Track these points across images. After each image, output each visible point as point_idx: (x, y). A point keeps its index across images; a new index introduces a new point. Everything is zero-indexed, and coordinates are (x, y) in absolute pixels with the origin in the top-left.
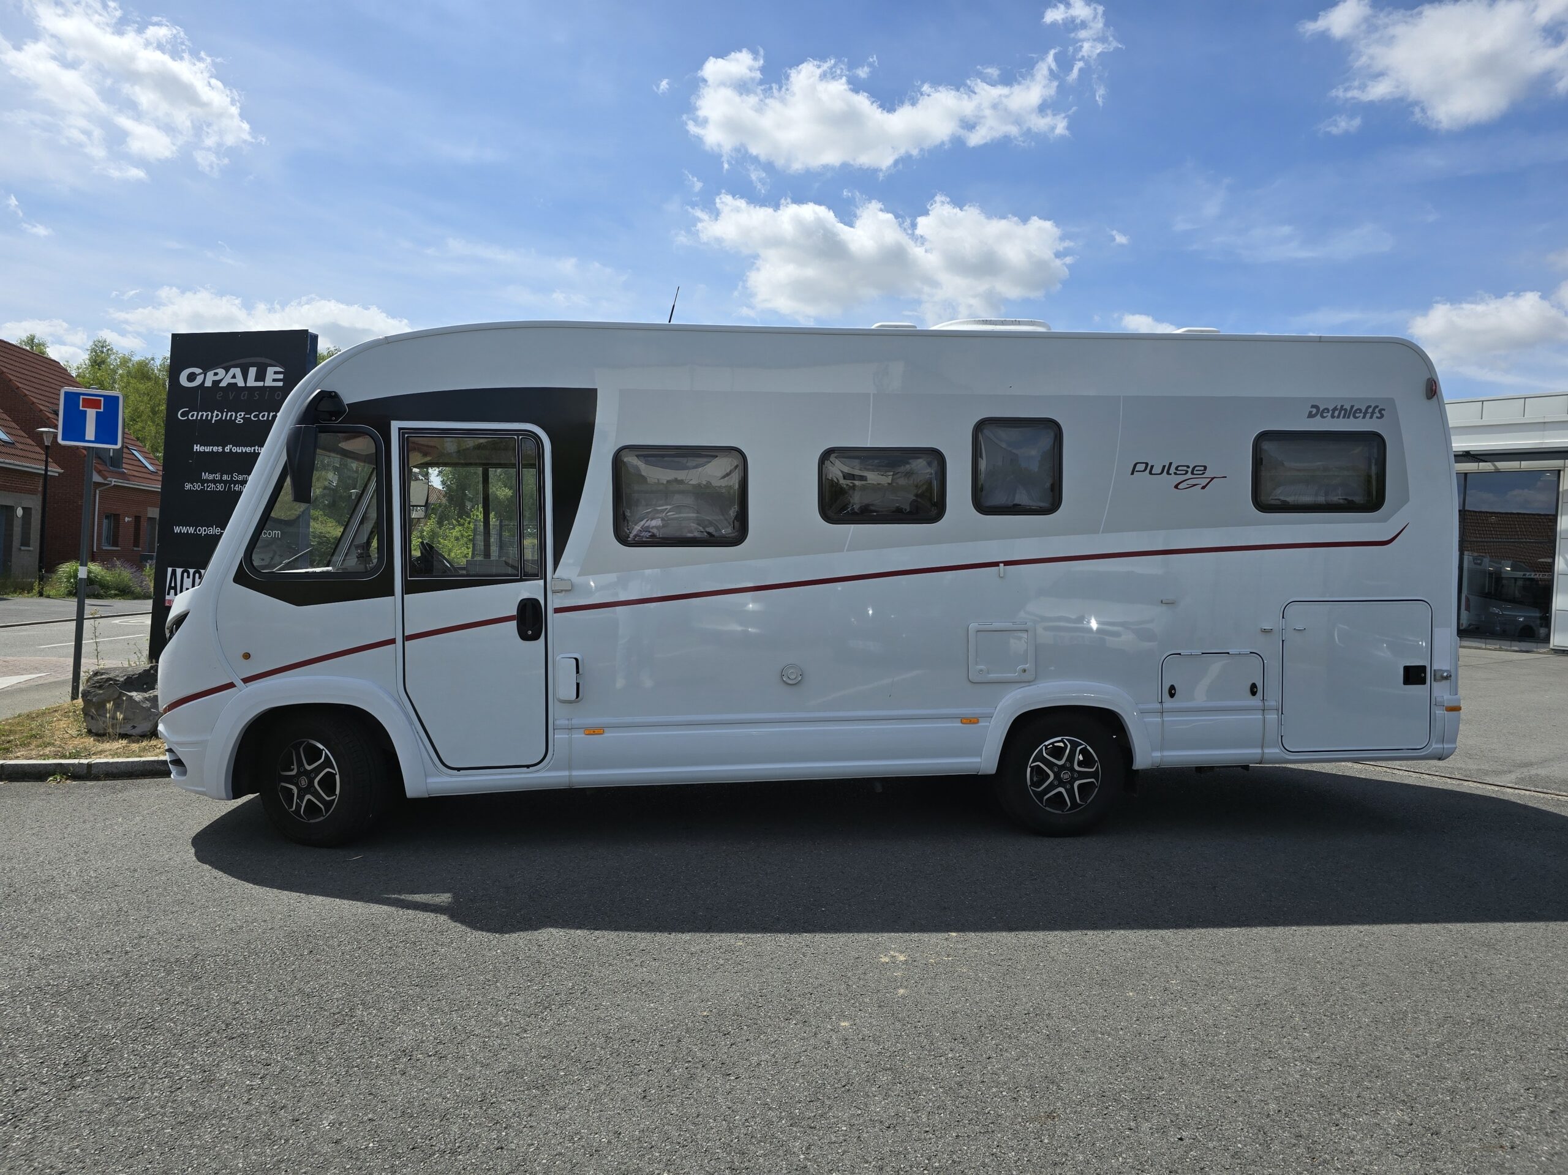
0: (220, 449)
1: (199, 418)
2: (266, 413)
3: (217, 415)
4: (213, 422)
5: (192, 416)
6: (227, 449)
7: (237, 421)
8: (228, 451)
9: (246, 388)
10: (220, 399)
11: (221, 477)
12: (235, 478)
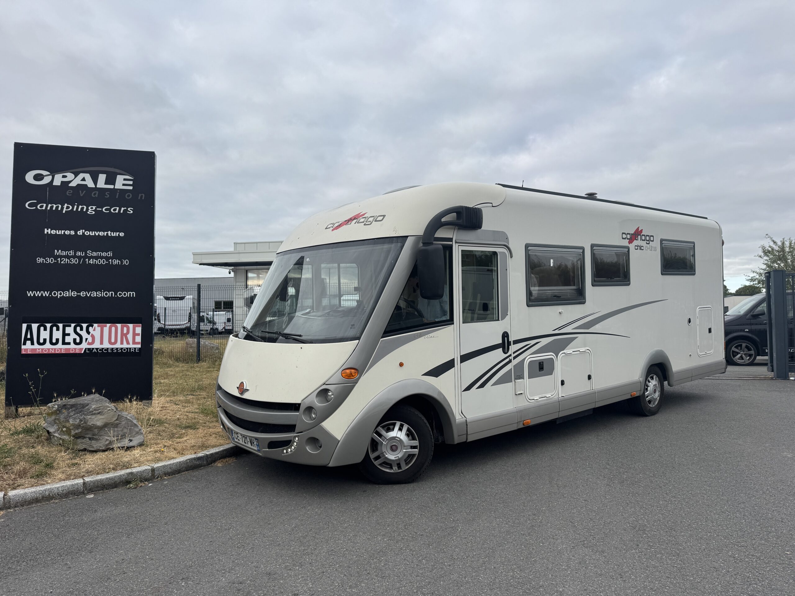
0: (73, 233)
1: (49, 208)
2: (118, 208)
3: (68, 208)
4: (64, 212)
5: (41, 207)
6: (80, 233)
7: (88, 213)
8: (81, 234)
9: (96, 189)
10: (71, 195)
11: (75, 253)
12: (90, 254)
